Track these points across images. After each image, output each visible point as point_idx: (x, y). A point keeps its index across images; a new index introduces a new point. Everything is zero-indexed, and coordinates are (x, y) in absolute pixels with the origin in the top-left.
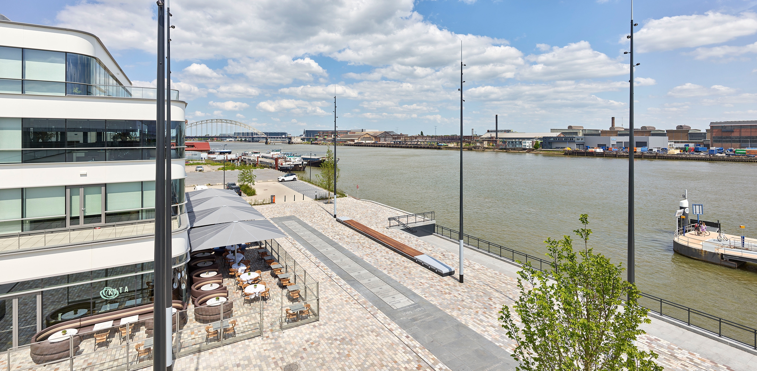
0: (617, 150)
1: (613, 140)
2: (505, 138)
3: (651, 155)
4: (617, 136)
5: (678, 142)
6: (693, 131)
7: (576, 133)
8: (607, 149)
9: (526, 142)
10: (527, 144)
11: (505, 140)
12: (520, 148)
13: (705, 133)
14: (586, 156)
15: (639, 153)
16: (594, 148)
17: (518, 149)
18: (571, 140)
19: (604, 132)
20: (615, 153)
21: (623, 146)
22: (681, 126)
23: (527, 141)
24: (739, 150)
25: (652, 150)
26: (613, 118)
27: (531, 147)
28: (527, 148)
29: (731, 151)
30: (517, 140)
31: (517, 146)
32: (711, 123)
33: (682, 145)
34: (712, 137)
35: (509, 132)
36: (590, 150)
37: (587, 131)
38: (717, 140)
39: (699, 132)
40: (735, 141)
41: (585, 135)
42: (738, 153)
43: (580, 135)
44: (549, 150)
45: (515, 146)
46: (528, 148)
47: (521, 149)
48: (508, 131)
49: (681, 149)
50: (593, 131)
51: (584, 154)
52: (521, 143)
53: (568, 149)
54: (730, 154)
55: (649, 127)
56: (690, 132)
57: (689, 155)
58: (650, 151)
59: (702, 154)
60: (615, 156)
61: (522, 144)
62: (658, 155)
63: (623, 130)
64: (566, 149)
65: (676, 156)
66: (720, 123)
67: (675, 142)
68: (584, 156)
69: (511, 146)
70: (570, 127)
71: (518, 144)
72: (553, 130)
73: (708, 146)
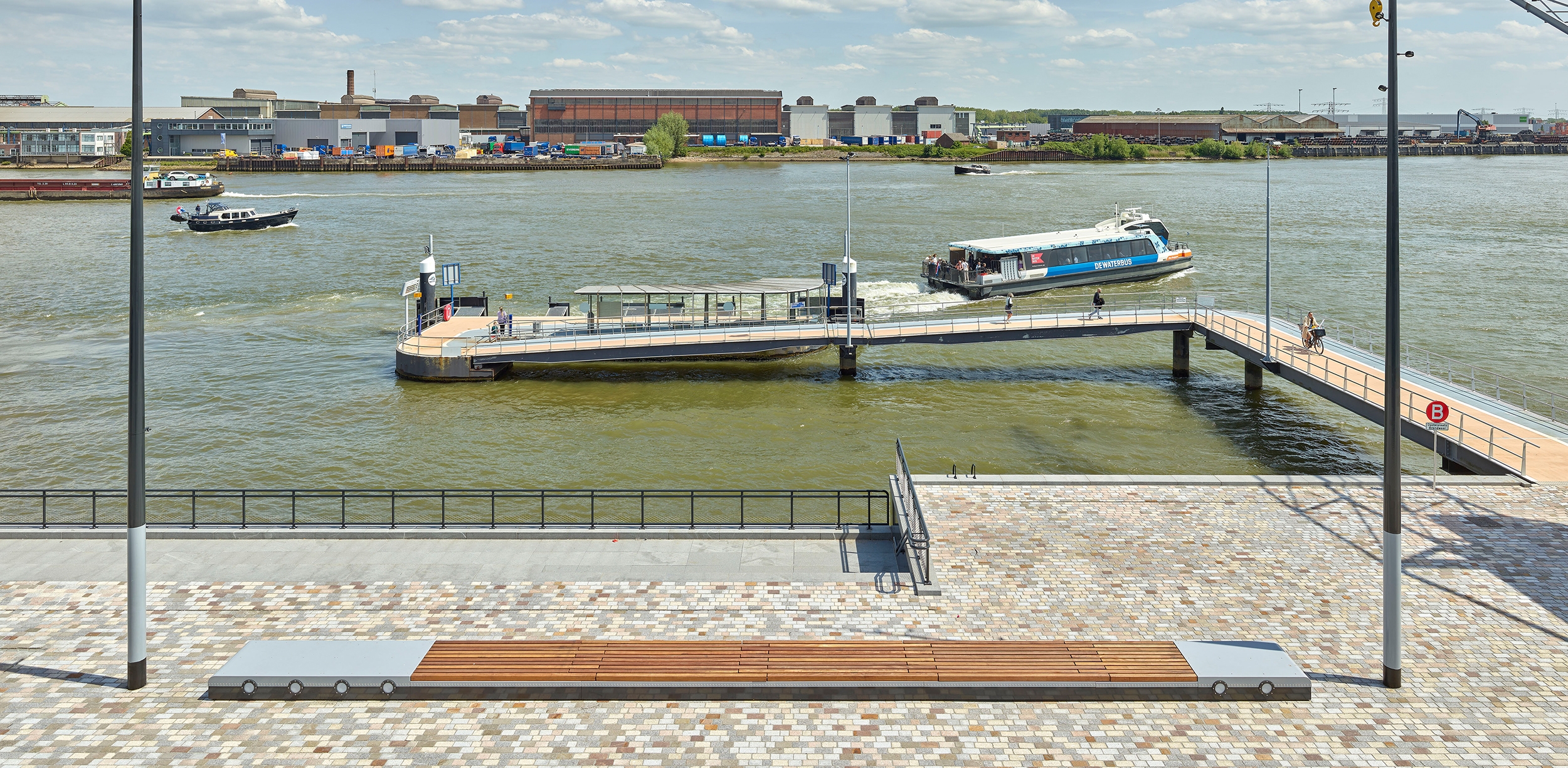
0: (352, 152)
1: (345, 128)
2: (17, 125)
3: (423, 162)
4: (358, 117)
5: (479, 132)
6: (505, 108)
7: (257, 110)
8: (328, 150)
9: (93, 137)
10: (99, 143)
11: (16, 131)
12: (72, 155)
13: (524, 113)
14: (277, 170)
15: (399, 159)
16: (298, 150)
17: (63, 160)
18: (237, 131)
19: (328, 108)
20: (347, 161)
21: (368, 144)
22: (485, 97)
23: (97, 134)
24: (571, 147)
25: (425, 150)
26: (350, 74)
27: (113, 152)
28: (98, 154)
29: (559, 148)
30: (61, 130)
31: (62, 150)
32: (533, 92)
33: (484, 139)
34: (534, 122)
35: (33, 105)
36: (287, 155)
37: (285, 104)
38: (542, 128)
39: (515, 110)
40: (568, 130)
41: (280, 114)
42: (569, 153)
43: (268, 113)
44: (171, 160)
45: (55, 149)
46: (101, 154)
47: (77, 159)
48: (33, 101)
49: (481, 146)
50: (301, 104)
51: (272, 166)
52: (75, 140)
53: (229, 154)
54: (556, 155)
55: (427, 98)
56: (501, 109)
57: (492, 159)
58: (422, 154)
59: (514, 156)
60: (347, 168)
61: (78, 143)
62: (437, 162)
63: (373, 102)
64: (221, 154)
65: (469, 162)
66: (546, 92)
67: (473, 132)
68: (272, 171)
69: (36, 150)
70: (239, 93)
71: (63, 143)
72: (187, 101)
73: (526, 140)
